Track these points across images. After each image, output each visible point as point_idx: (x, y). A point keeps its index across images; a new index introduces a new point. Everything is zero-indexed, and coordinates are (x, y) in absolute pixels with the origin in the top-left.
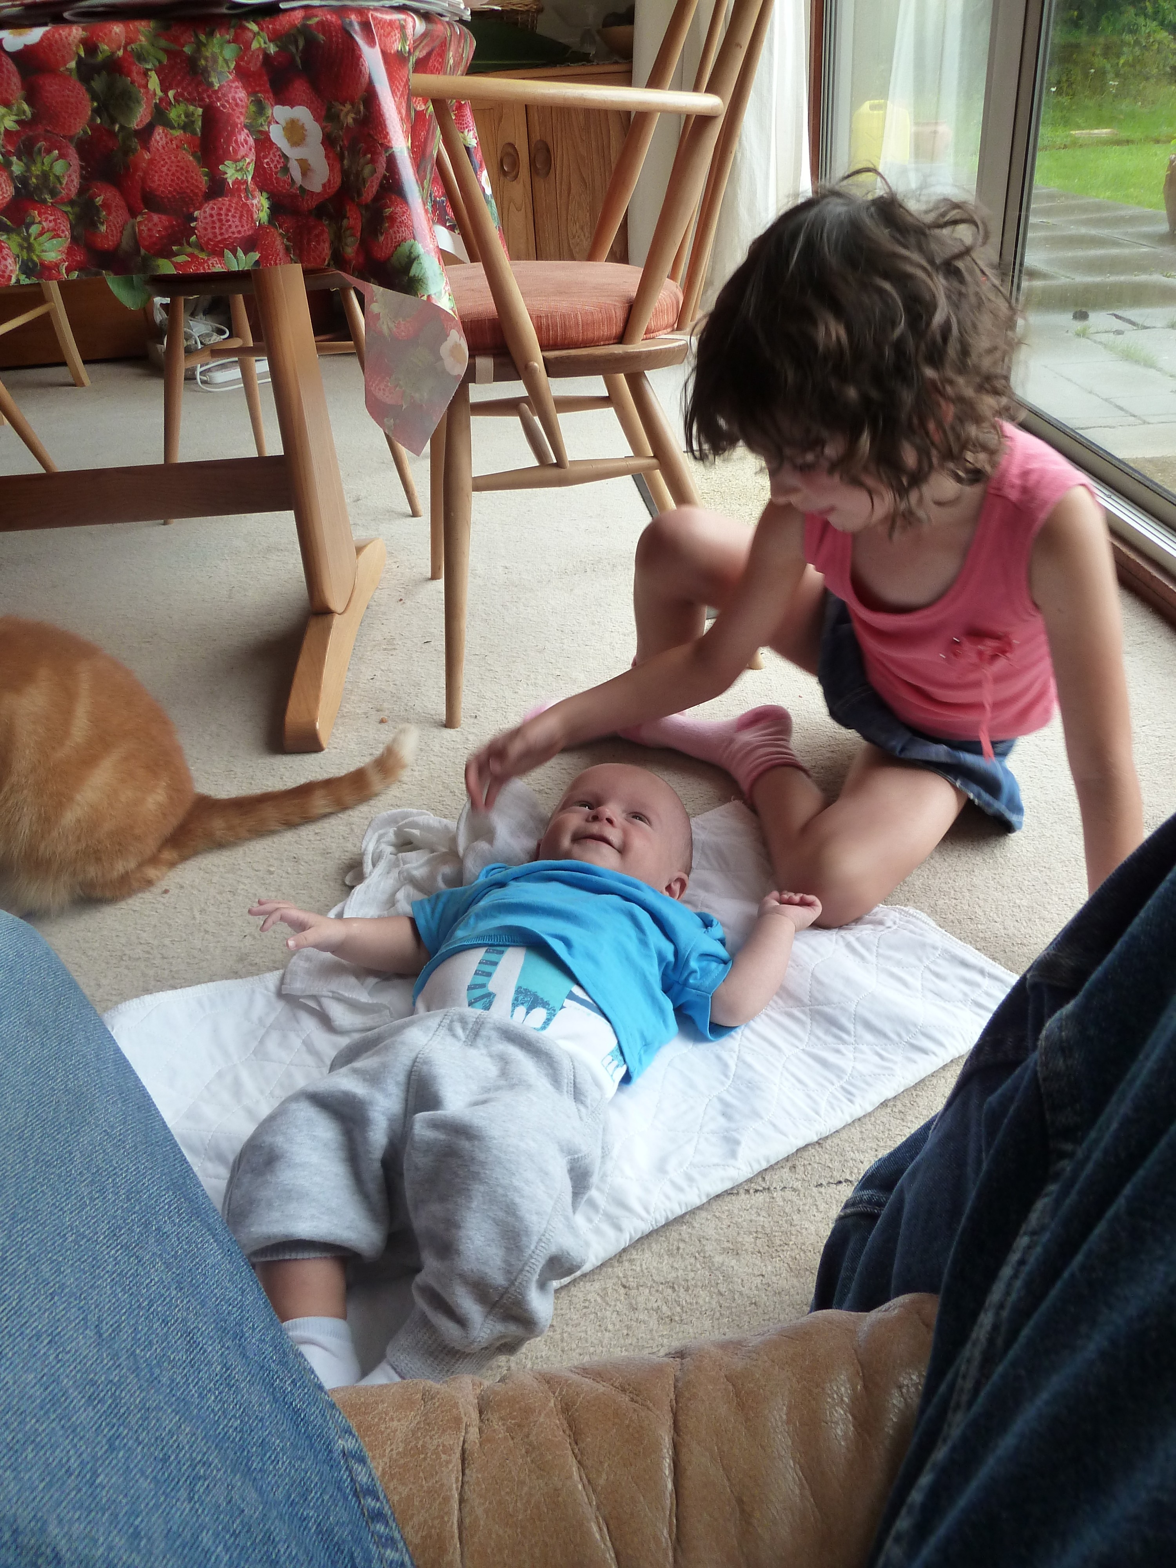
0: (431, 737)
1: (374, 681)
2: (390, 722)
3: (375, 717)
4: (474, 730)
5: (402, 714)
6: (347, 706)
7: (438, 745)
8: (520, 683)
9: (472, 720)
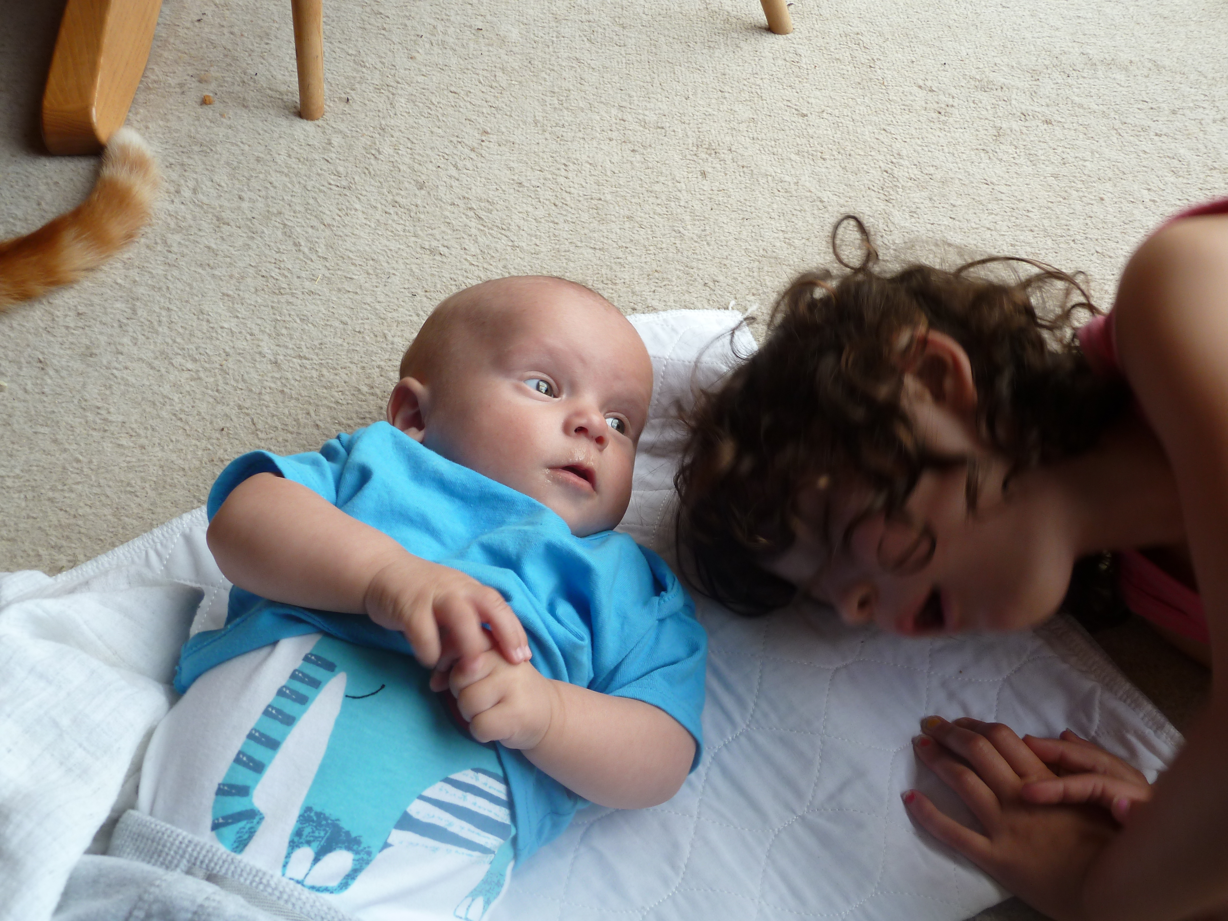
0: (276, 135)
1: (202, 24)
2: (217, 104)
3: (194, 93)
4: (342, 127)
5: (237, 88)
6: (156, 68)
7: (283, 152)
8: (420, 42)
9: (342, 106)
